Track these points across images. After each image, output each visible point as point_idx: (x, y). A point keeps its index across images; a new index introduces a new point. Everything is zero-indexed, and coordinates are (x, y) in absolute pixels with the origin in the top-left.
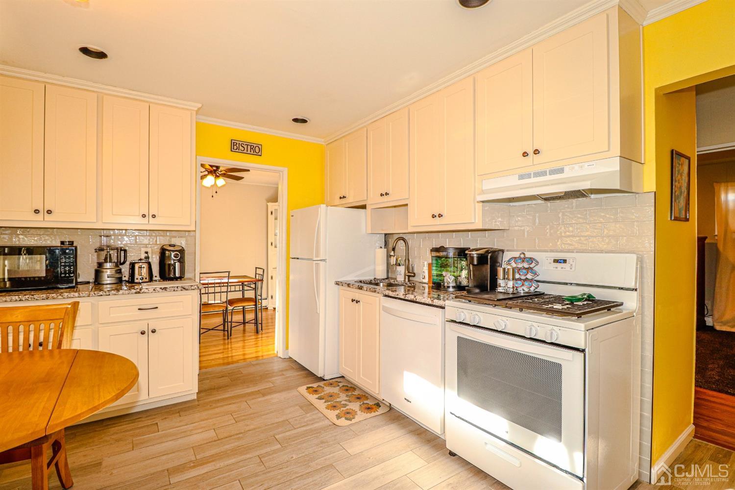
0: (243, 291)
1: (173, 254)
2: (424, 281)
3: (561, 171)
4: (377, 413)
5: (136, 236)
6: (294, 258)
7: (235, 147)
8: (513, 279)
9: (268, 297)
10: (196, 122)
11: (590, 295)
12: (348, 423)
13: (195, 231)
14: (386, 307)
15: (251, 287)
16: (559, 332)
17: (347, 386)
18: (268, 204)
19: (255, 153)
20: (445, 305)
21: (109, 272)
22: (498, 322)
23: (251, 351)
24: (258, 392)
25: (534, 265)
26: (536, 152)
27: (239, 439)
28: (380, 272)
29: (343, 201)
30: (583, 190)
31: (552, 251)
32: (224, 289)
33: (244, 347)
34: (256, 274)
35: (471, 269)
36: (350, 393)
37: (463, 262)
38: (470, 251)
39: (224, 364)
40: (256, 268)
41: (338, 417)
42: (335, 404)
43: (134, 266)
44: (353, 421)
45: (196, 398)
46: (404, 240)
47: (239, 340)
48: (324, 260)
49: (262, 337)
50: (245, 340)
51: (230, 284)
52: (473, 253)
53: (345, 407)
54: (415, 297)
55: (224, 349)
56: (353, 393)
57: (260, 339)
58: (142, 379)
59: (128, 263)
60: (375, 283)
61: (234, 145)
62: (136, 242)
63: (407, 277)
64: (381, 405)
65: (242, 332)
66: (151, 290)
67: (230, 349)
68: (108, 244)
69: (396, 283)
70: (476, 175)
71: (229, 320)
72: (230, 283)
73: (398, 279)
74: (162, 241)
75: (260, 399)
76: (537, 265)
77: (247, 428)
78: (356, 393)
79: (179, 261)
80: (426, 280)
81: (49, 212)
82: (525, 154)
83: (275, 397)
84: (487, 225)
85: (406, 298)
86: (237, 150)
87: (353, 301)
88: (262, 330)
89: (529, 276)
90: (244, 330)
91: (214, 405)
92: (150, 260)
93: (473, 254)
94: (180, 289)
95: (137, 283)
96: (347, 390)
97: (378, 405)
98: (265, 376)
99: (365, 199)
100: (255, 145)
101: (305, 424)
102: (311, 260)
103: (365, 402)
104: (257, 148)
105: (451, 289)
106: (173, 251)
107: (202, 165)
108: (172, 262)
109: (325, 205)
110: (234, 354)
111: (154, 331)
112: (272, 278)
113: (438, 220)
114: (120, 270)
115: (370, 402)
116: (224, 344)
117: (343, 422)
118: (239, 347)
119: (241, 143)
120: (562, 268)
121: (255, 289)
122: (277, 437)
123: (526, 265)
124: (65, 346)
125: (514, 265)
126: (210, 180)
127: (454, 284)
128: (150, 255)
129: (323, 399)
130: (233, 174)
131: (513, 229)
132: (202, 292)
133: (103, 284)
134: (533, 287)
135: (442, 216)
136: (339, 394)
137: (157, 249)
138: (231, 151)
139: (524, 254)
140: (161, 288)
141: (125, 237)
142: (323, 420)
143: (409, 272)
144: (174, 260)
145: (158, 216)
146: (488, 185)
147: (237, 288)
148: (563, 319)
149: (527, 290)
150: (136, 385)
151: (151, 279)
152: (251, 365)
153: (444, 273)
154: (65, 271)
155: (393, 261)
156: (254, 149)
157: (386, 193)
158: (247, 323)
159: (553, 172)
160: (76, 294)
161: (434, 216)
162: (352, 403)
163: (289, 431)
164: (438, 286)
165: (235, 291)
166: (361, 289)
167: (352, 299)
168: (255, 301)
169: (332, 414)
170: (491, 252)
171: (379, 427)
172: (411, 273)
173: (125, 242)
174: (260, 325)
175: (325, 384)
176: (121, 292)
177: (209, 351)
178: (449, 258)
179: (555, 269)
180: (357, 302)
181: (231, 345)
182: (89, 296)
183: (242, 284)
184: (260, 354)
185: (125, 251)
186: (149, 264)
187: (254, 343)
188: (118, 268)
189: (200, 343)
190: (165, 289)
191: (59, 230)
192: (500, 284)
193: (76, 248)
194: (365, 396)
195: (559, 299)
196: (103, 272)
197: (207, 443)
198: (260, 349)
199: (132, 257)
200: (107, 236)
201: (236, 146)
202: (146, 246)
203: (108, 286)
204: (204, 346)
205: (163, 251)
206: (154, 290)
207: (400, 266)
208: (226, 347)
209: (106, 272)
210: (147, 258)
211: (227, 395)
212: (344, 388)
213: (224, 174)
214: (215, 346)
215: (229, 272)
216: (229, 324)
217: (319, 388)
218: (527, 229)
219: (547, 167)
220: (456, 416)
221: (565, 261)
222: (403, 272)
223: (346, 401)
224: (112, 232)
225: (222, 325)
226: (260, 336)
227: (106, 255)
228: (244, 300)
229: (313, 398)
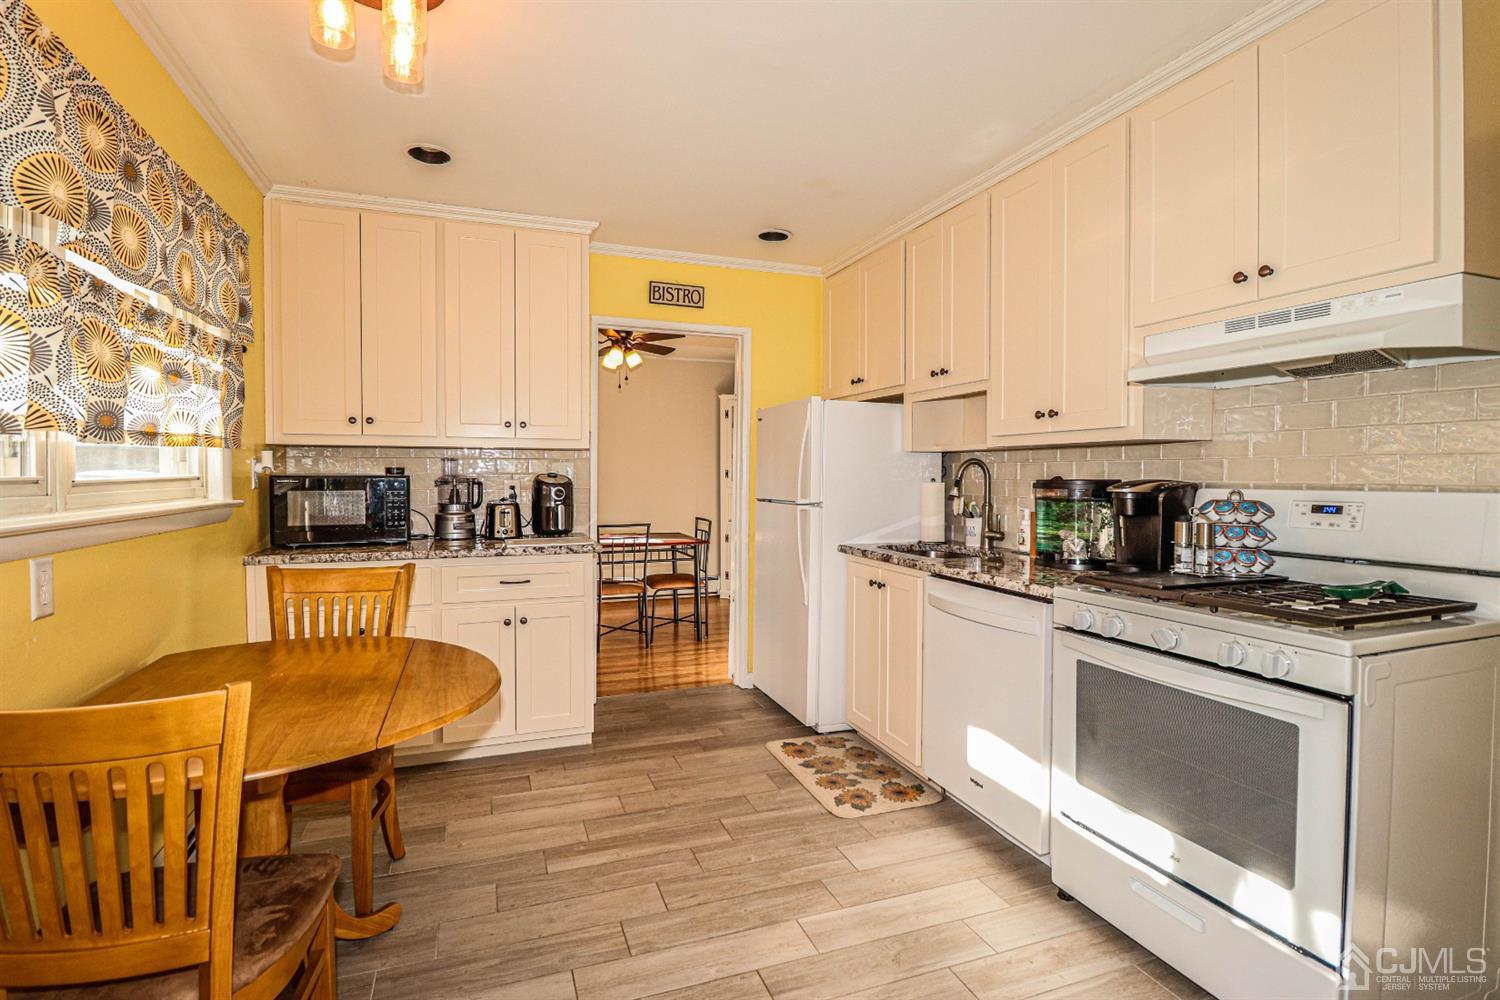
0: (674, 560)
1: (553, 490)
2: (1023, 548)
3: (1323, 310)
4: (915, 804)
5: (496, 459)
6: (764, 500)
7: (657, 296)
8: (1211, 546)
9: (719, 575)
10: (590, 254)
11: (1396, 584)
12: (857, 813)
13: (588, 450)
14: (934, 597)
15: (687, 554)
16: (1293, 656)
17: (861, 749)
18: (720, 397)
19: (692, 304)
20: (1052, 595)
21: (455, 520)
22: (1162, 632)
23: (687, 672)
24: (695, 743)
25: (1263, 517)
26: (1265, 271)
27: (659, 817)
28: (932, 528)
29: (859, 388)
30: (1382, 350)
31: (1311, 487)
32: (640, 556)
33: (675, 664)
34: (697, 530)
35: (1121, 525)
36: (865, 762)
37: (1104, 511)
38: (1118, 487)
39: (639, 690)
40: (697, 519)
41: (839, 801)
42: (834, 778)
43: (494, 511)
44: (868, 812)
45: (590, 742)
46: (980, 464)
47: (665, 650)
48: (819, 504)
49: (707, 649)
50: (677, 652)
51: (649, 548)
52: (1124, 490)
53: (854, 786)
54: (992, 578)
55: (640, 665)
56: (872, 762)
57: (704, 651)
58: (506, 690)
59: (484, 505)
60: (921, 550)
61: (654, 292)
62: (497, 470)
63: (987, 540)
64: (925, 789)
65: (672, 638)
66: (520, 551)
67: (650, 666)
68: (454, 474)
69: (964, 551)
70: (1132, 327)
71: (650, 614)
72: (651, 544)
73: (968, 545)
74: (539, 468)
75: (698, 756)
76: (1270, 517)
77: (675, 801)
78: (877, 762)
79: (564, 502)
80: (1026, 548)
81: (370, 420)
82: (1240, 277)
83: (726, 755)
84: (1163, 432)
85: (975, 580)
86: (661, 301)
87: (872, 583)
88: (707, 634)
89: (1250, 541)
90: (676, 635)
91: (620, 758)
92: (518, 501)
93: (1125, 493)
94: (564, 550)
95: (497, 539)
96: (860, 755)
97: (919, 789)
98: (711, 716)
99: (902, 382)
100: (691, 289)
101: (776, 806)
102: (793, 503)
103: (894, 780)
104: (695, 294)
105: (1078, 567)
106: (554, 485)
107: (602, 331)
108: (553, 504)
109: (819, 398)
110: (656, 675)
111: (524, 621)
112: (727, 538)
113: (1048, 424)
114: (473, 516)
115: (904, 782)
116: (640, 656)
117: (847, 811)
118: (666, 662)
119: (666, 286)
120: (1332, 525)
121: (695, 558)
122: (724, 821)
123: (1243, 518)
124: (395, 633)
125: (1214, 517)
126: (614, 358)
127: (1084, 556)
128: (517, 492)
129: (812, 767)
130: (655, 344)
131: (1221, 439)
132: (603, 560)
133: (447, 540)
134: (1257, 564)
135: (1056, 414)
136: (843, 761)
137: (529, 481)
138: (650, 302)
139: (1239, 493)
140: (535, 548)
141: (479, 461)
142: (810, 803)
143: (990, 531)
144: (556, 501)
145: (531, 425)
146: (1157, 347)
147: (663, 556)
148: (1311, 632)
149: (1243, 571)
150: (496, 696)
151: (519, 535)
152: (684, 695)
153: (1062, 533)
154: (393, 516)
155: (958, 506)
156: (691, 297)
157: (943, 370)
158: (681, 620)
159: (1304, 313)
160: (410, 554)
161: (1039, 415)
162: (867, 781)
163: (747, 814)
164: (1050, 560)
165: (659, 560)
166: (888, 561)
167: (871, 581)
168: (694, 579)
169: (828, 796)
170: (1165, 489)
171: (916, 828)
172: (996, 532)
173: (478, 470)
174: (703, 626)
175: (818, 742)
176: (474, 553)
177: (614, 666)
178: (1073, 501)
179: (1314, 527)
180: (880, 586)
181: (652, 658)
182: (427, 558)
183: (673, 547)
184: (703, 678)
185: (480, 484)
186: (517, 507)
187: (693, 657)
188: (468, 514)
189: (598, 651)
190: (541, 549)
191: (382, 450)
192: (1179, 556)
193: (408, 478)
194: (894, 769)
195: (1314, 592)
196: (447, 519)
197: (608, 817)
198: (703, 669)
199: (491, 495)
200: (452, 460)
201: (658, 293)
202: (512, 476)
203: (456, 543)
204: (605, 658)
205: (539, 486)
206: (524, 551)
207: (972, 517)
208: (644, 660)
209: (452, 519)
210: (513, 496)
211: (643, 743)
212: (856, 751)
213: (640, 344)
214: (622, 658)
215: (648, 525)
216: (650, 620)
217: (805, 748)
218: (1254, 438)
219: (1291, 304)
220: (1073, 821)
221: (1339, 510)
222: (978, 531)
223: (856, 774)
224: (459, 452)
225: (637, 623)
226: (704, 646)
227: (452, 490)
228: (675, 577)
229: (793, 764)
